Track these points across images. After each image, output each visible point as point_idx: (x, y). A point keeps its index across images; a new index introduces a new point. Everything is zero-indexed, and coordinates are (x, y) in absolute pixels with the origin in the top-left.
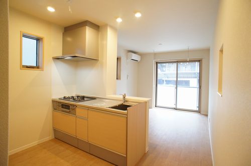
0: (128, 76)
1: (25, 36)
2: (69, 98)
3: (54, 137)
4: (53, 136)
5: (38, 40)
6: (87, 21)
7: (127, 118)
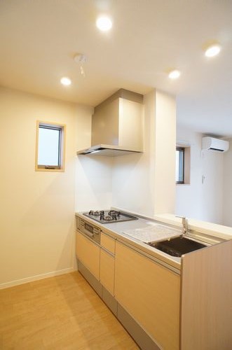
0: (203, 178)
1: (41, 126)
2: (96, 214)
3: (77, 270)
4: (76, 267)
5: (60, 129)
6: (122, 89)
7: (181, 276)
